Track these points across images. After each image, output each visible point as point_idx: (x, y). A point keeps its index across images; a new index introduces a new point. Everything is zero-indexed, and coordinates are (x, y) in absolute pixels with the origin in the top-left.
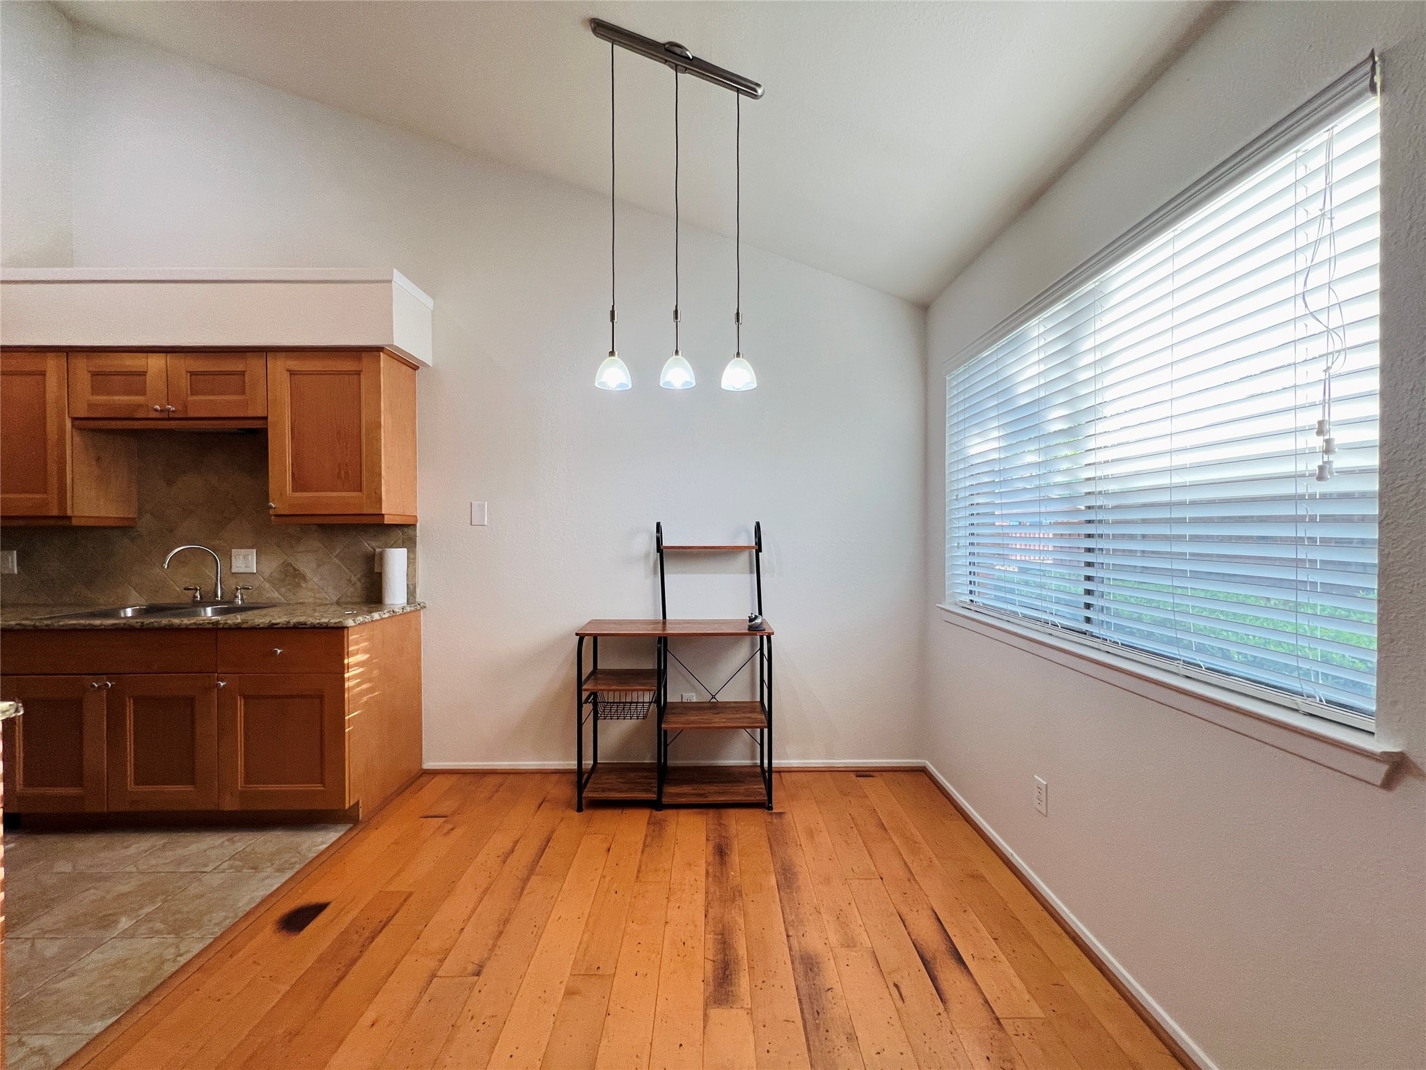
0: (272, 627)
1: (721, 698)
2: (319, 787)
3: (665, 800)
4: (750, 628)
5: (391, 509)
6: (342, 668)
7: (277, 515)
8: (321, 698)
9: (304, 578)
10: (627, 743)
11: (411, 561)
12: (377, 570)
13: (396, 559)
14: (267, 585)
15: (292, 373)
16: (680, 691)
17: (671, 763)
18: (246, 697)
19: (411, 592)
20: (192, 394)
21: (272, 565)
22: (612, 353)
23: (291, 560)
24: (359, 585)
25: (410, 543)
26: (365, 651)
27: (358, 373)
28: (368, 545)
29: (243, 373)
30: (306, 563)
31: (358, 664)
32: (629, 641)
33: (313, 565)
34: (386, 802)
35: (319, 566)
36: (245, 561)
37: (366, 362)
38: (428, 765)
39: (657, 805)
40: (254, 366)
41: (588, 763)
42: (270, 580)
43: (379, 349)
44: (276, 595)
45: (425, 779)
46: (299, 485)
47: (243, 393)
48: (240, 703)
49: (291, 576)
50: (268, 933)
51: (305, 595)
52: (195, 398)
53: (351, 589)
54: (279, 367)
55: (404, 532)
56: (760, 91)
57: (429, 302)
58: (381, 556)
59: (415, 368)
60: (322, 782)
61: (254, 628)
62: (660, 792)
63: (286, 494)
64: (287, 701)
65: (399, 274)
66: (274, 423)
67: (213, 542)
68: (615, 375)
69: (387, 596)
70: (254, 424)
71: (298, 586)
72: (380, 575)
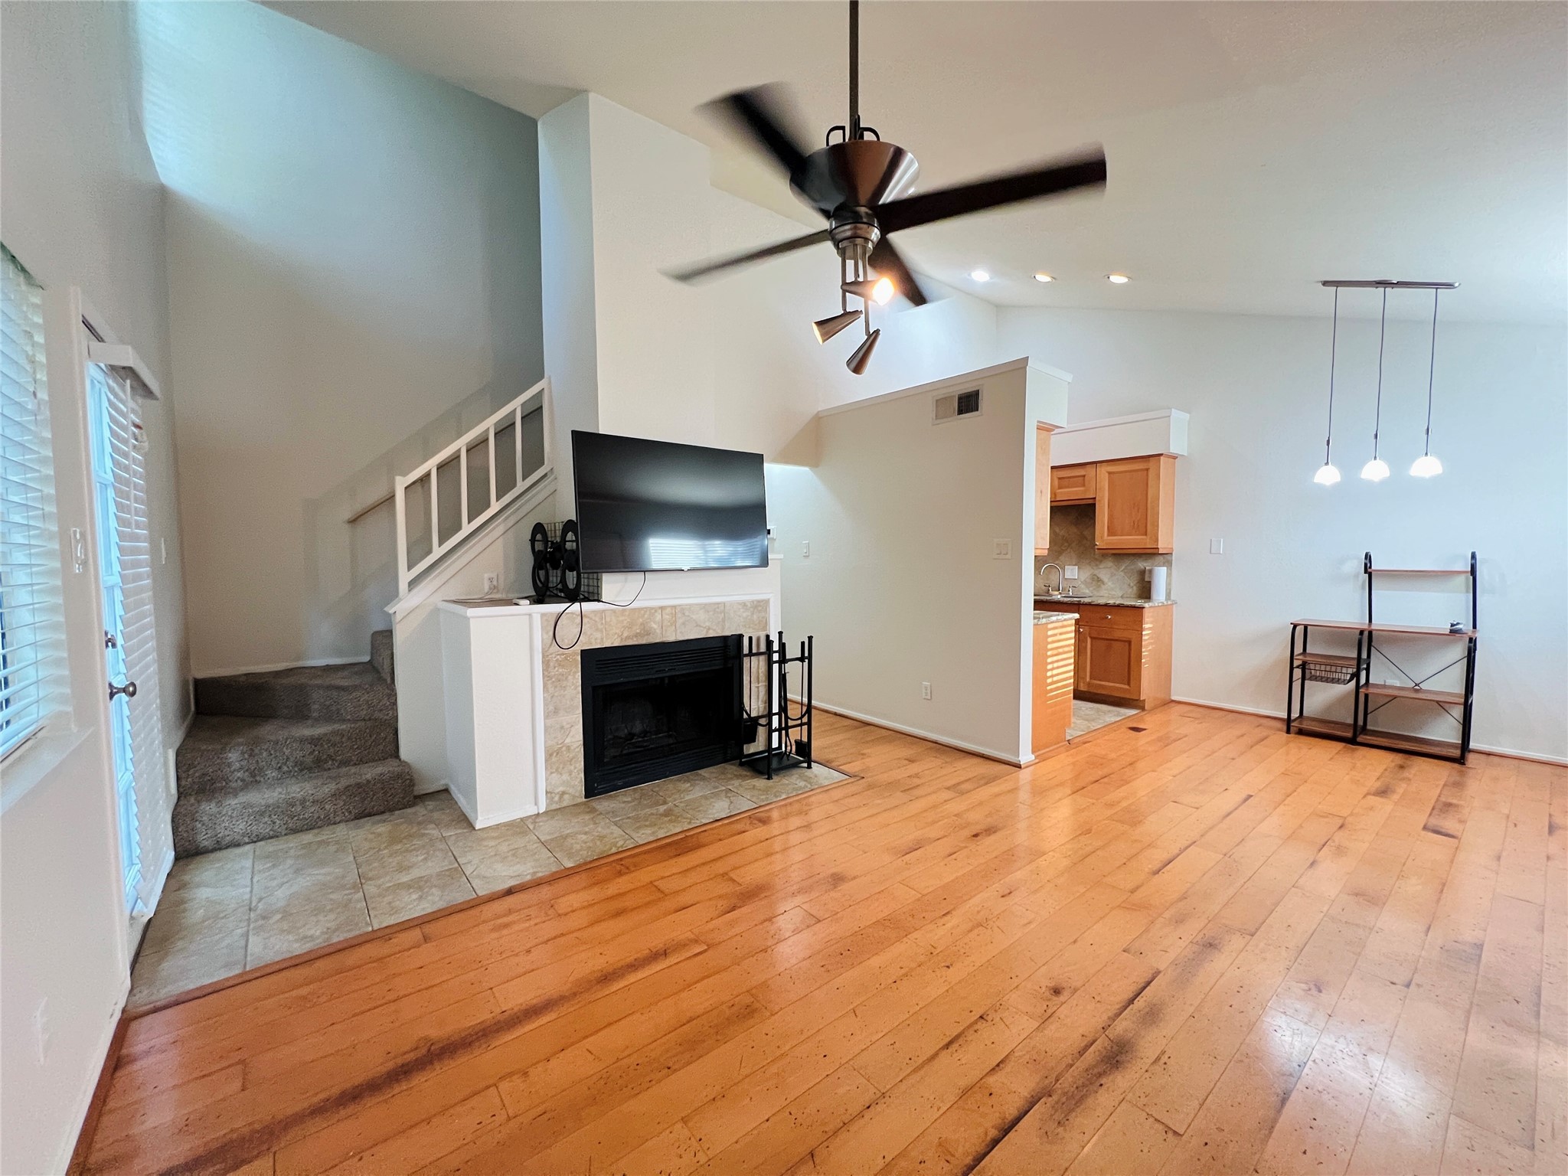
0: (1106, 605)
1: (1423, 686)
2: (1127, 687)
3: (1359, 739)
4: (1451, 631)
5: (1162, 546)
6: (1141, 630)
7: (1098, 549)
8: (1130, 642)
9: (1103, 583)
11: (1169, 575)
12: (1147, 579)
13: (1160, 576)
14: (1083, 586)
15: (1110, 473)
16: (1382, 675)
17: (1370, 727)
18: (1091, 638)
20: (1060, 488)
21: (1086, 575)
23: (1096, 572)
24: (1135, 588)
25: (1169, 564)
26: (1151, 623)
27: (1147, 470)
28: (1142, 564)
29: (1084, 476)
30: (1104, 575)
31: (1149, 629)
32: (1336, 634)
33: (1109, 575)
34: (1157, 707)
35: (1112, 576)
36: (1072, 572)
37: (1151, 464)
38: (1174, 698)
39: (1352, 741)
40: (1090, 472)
41: (1295, 714)
42: (1085, 582)
43: (1162, 455)
44: (1087, 591)
45: (1173, 704)
46: (1111, 533)
47: (1084, 485)
48: (1089, 640)
49: (1097, 581)
51: (1103, 592)
52: (1060, 490)
53: (1131, 590)
54: (1103, 471)
55: (1166, 557)
56: (1456, 285)
57: (1187, 416)
58: (1151, 571)
59: (1175, 458)
60: (1129, 684)
61: (1098, 605)
62: (1355, 735)
63: (1103, 537)
64: (1112, 642)
65: (1173, 410)
66: (1099, 501)
67: (1057, 562)
68: (1328, 476)
69: (1154, 595)
70: (1091, 502)
71: (1099, 586)
72: (1150, 582)
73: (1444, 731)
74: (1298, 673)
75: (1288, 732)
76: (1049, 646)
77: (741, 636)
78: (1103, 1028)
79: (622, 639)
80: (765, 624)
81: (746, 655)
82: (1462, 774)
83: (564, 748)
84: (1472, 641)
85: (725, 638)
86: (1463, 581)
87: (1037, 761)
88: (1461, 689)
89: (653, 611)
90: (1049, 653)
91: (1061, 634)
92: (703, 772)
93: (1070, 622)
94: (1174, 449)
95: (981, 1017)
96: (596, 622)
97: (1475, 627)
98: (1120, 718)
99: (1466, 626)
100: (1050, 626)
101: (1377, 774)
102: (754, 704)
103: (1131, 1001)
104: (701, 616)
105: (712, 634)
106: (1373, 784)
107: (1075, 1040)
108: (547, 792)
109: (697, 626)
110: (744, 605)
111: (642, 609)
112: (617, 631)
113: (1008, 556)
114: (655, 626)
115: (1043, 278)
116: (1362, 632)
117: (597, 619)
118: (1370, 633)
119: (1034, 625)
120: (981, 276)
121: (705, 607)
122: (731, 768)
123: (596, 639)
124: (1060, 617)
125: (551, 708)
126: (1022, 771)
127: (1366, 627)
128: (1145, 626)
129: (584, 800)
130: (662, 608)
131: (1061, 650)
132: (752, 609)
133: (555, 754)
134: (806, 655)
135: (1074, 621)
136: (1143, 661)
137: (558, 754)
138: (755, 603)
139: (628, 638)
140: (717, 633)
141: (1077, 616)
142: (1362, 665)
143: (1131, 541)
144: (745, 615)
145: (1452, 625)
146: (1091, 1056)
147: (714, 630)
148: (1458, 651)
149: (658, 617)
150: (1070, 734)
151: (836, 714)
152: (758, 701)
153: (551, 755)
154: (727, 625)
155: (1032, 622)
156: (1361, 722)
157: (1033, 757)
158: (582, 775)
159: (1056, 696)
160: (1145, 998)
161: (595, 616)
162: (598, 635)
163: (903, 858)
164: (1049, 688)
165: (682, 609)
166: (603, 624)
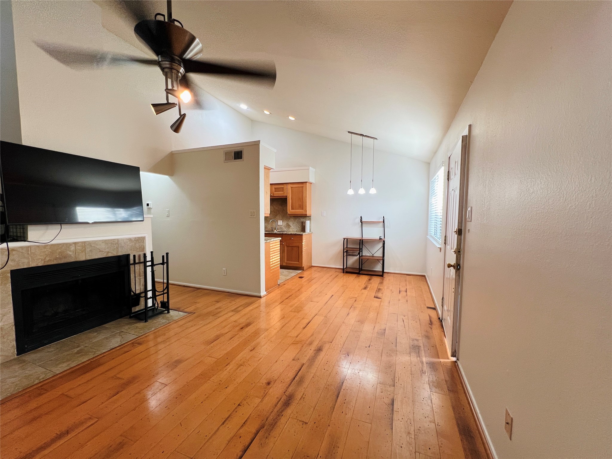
0: (291, 234)
1: (374, 255)
4: (380, 239)
5: (308, 213)
7: (288, 214)
8: (299, 247)
9: (290, 226)
10: (354, 263)
11: (310, 223)
13: (308, 223)
14: (284, 228)
15: (291, 187)
16: (366, 253)
17: (363, 269)
18: (286, 246)
19: (310, 231)
20: (275, 192)
21: (285, 223)
22: (350, 188)
23: (288, 223)
25: (310, 219)
26: (305, 240)
27: (303, 187)
28: (302, 220)
29: (283, 188)
30: (291, 224)
31: (304, 242)
32: (354, 241)
33: (292, 224)
34: (307, 269)
36: (280, 223)
37: (304, 185)
38: (313, 265)
40: (285, 186)
41: (345, 267)
42: (284, 226)
43: (307, 182)
44: (285, 229)
45: (313, 267)
46: (292, 209)
47: (283, 191)
48: (286, 247)
49: (288, 226)
50: (297, 278)
51: (291, 230)
53: (299, 229)
54: (289, 186)
55: (309, 217)
56: (378, 139)
57: (314, 170)
58: (305, 222)
59: (311, 184)
60: (299, 262)
61: (289, 234)
62: (359, 272)
63: (290, 210)
64: (293, 247)
65: (310, 167)
66: (288, 197)
67: (275, 219)
68: (351, 192)
69: (306, 231)
70: (285, 197)
71: (289, 228)
72: (305, 226)
73: (378, 268)
74: (345, 254)
75: (343, 273)
76: (271, 250)
77: (128, 256)
78: (284, 392)
79: (45, 262)
80: (143, 249)
81: (132, 264)
82: (383, 280)
84: (384, 241)
85: (119, 257)
86: (382, 224)
87: (267, 294)
88: (382, 255)
89: (69, 245)
90: (271, 253)
91: (275, 245)
92: (107, 325)
93: (278, 241)
94: (311, 181)
95: (239, 405)
96: (22, 253)
97: (384, 238)
98: (296, 274)
99: (382, 237)
100: (271, 243)
101: (364, 283)
102: (137, 287)
103: (294, 378)
104: (103, 246)
105: (110, 255)
106: (363, 286)
107: (275, 400)
109: (100, 251)
110: (130, 240)
111: (60, 244)
112: (41, 257)
113: (255, 217)
114: (71, 253)
115: (267, 112)
116: (360, 240)
117: (23, 251)
118: (362, 240)
119: (265, 243)
120: (244, 107)
121: (105, 242)
122: (125, 320)
123: (23, 263)
124: (274, 239)
126: (262, 299)
127: (361, 238)
128: (303, 241)
129: (16, 356)
130: (75, 243)
131: (275, 251)
132: (135, 242)
134: (165, 261)
135: (279, 241)
136: (303, 253)
138: (137, 238)
139: (50, 260)
140: (114, 254)
141: (280, 238)
142: (361, 250)
143: (298, 211)
144: (131, 244)
145: (380, 237)
146: (279, 405)
147: (112, 253)
148: (381, 245)
149: (73, 248)
150: (279, 282)
151: (184, 286)
152: (140, 286)
154: (120, 249)
155: (264, 242)
156: (361, 267)
157: (266, 293)
158: (14, 343)
159: (274, 269)
160: (299, 376)
161: (22, 249)
162: (26, 261)
163: (210, 345)
164: (271, 266)
165: (90, 243)
166: (28, 254)
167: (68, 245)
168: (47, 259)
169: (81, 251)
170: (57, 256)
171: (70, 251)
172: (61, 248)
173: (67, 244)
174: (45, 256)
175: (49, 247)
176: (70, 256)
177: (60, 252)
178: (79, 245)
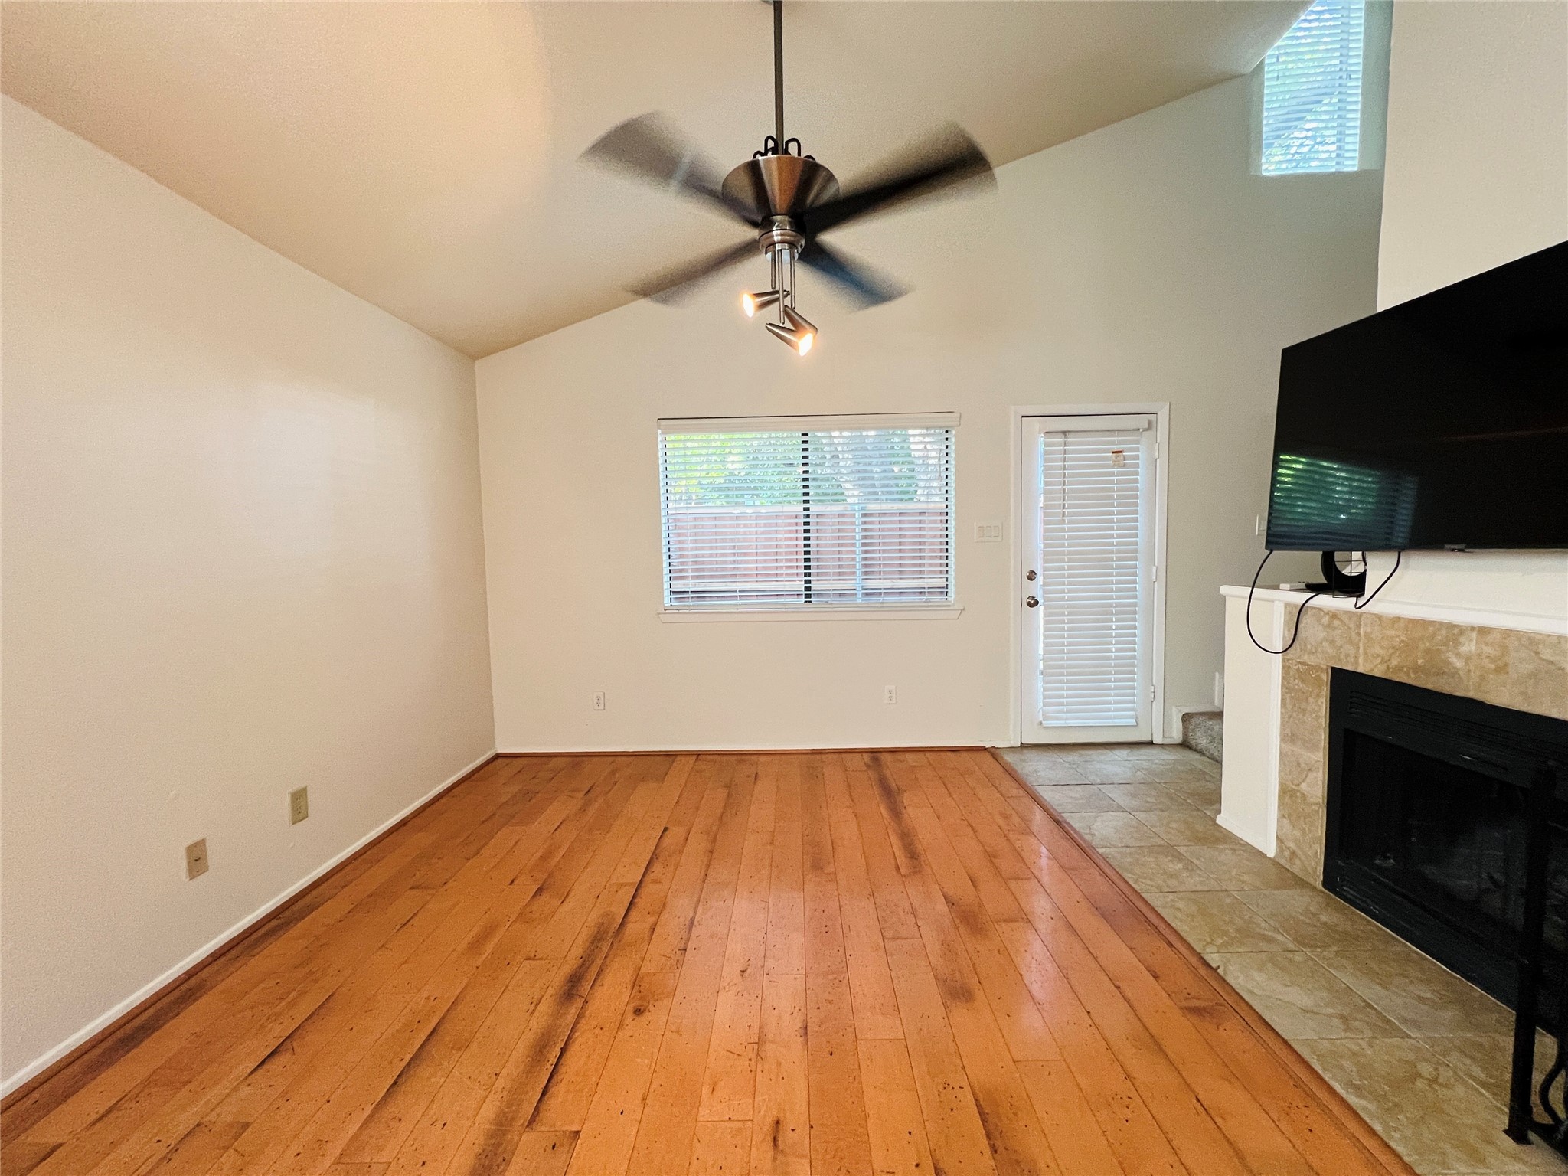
78: (587, 1002)
79: (1388, 668)
83: (1298, 794)
95: (685, 950)
96: (1349, 628)
103: (563, 1050)
108: (1277, 837)
111: (1432, 623)
112: (1382, 652)
114: (1458, 663)
117: (1351, 625)
123: (1347, 656)
125: (1288, 731)
129: (1322, 887)
130: (1483, 631)
133: (1289, 794)
137: (1291, 796)
139: (1399, 669)
149: (1469, 646)
153: (1285, 793)
161: (1350, 619)
162: (1351, 651)
165: (1532, 642)
166: (1359, 634)
167: (1455, 632)
168: (1395, 662)
169: (1493, 666)
170: (1420, 662)
171: (1458, 655)
172: (1434, 635)
173: (1451, 626)
174: (1391, 651)
175: (1402, 624)
176: (1455, 673)
177: (1427, 651)
178: (1489, 638)
